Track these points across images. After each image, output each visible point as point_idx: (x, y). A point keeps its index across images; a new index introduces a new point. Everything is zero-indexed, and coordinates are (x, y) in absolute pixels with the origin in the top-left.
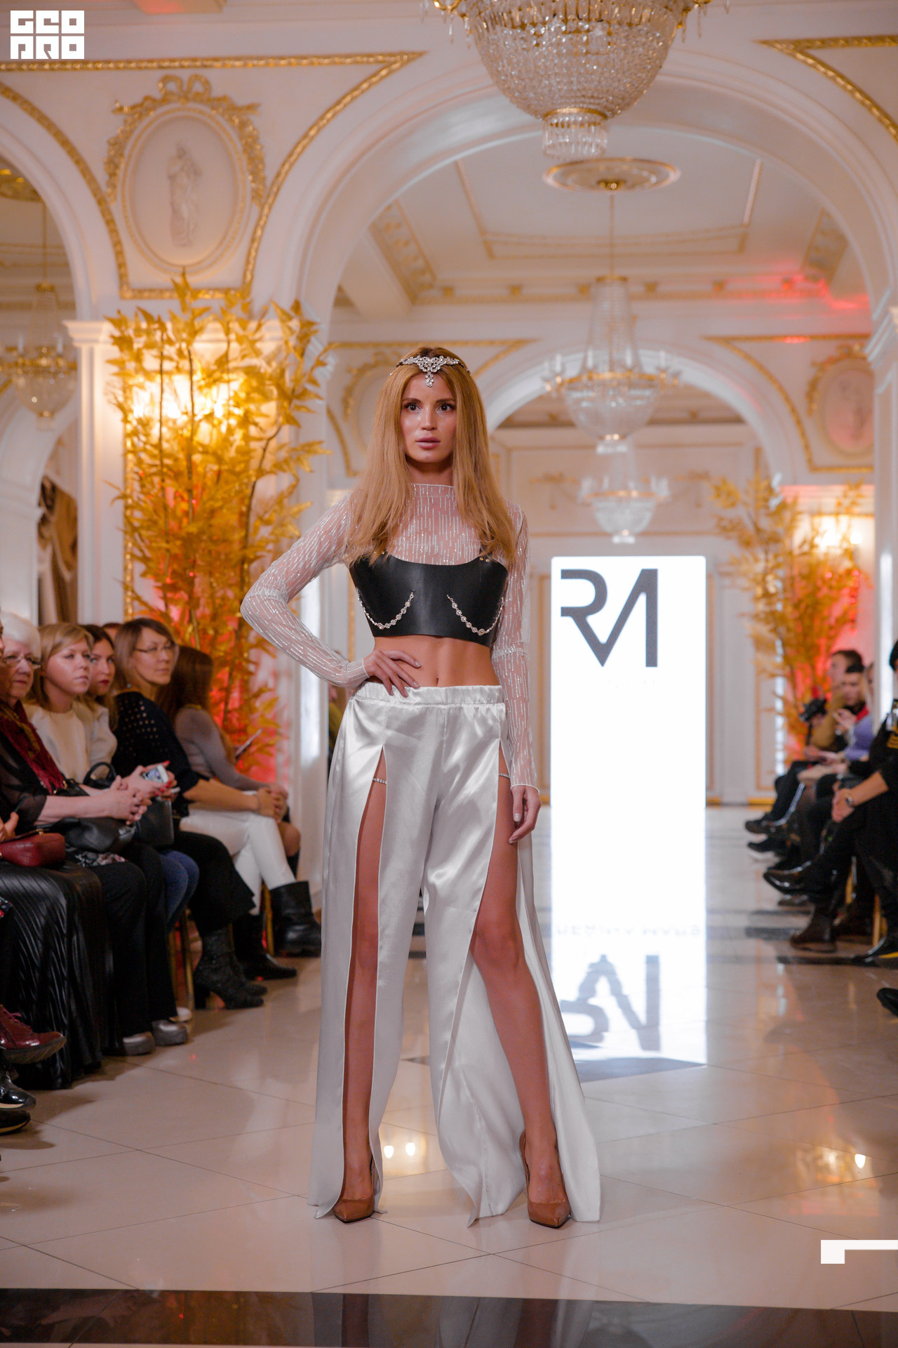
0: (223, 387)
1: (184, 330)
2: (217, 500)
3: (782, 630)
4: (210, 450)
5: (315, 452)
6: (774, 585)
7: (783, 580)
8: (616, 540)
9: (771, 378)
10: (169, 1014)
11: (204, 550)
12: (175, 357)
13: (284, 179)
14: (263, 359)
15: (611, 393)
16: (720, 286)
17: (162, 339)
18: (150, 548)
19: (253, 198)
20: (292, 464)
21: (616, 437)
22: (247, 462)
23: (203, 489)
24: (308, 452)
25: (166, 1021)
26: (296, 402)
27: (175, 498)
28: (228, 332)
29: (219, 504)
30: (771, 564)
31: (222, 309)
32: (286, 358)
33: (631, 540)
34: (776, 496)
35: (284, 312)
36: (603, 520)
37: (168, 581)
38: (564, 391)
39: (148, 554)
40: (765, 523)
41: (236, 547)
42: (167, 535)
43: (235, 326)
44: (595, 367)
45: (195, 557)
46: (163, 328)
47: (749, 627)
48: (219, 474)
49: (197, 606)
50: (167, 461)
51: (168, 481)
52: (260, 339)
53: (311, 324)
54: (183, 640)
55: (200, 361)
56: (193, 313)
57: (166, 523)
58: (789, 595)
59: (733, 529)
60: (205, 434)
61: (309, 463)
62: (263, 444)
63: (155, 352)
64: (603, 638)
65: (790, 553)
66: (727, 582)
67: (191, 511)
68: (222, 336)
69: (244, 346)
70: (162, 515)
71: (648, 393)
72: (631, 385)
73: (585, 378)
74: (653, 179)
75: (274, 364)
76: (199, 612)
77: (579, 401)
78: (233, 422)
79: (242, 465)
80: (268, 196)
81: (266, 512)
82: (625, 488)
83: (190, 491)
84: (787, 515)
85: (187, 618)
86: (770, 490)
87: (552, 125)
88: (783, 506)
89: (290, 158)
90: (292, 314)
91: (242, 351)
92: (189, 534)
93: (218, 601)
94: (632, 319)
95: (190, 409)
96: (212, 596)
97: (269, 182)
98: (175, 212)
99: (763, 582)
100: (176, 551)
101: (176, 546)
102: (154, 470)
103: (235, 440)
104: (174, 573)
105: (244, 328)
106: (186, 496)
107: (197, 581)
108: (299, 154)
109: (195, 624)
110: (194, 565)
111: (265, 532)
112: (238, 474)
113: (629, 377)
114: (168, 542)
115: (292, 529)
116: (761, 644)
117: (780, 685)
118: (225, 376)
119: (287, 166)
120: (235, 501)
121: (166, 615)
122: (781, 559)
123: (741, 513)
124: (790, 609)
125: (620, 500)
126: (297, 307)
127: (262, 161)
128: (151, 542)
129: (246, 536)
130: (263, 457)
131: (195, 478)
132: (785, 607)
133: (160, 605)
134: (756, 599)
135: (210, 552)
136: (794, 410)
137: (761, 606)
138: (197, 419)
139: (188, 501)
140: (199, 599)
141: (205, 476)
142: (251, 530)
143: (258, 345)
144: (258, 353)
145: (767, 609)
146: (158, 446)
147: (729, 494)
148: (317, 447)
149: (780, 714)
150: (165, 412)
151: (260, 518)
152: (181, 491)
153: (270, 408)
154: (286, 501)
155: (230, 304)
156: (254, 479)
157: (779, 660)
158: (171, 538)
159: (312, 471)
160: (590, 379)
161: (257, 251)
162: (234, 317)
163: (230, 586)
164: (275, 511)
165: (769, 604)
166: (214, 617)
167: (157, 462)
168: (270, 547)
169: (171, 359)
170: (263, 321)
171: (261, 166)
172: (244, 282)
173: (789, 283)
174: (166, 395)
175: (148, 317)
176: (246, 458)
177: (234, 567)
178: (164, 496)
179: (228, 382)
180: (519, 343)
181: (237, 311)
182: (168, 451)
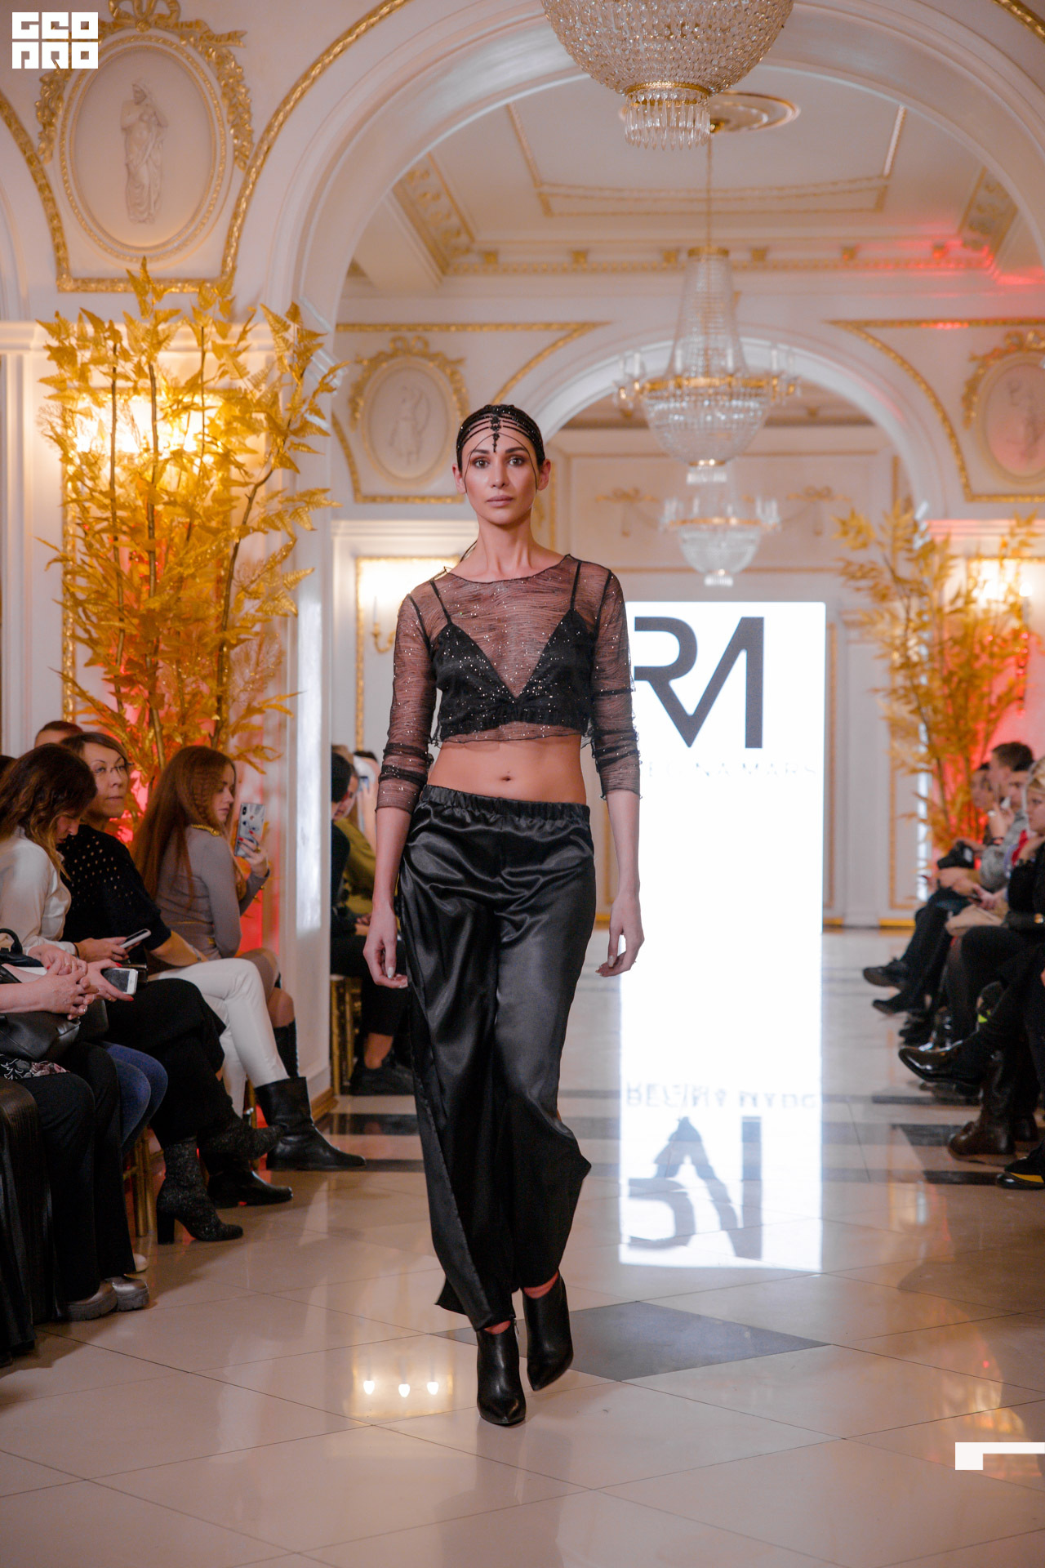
0: (196, 416)
1: (143, 340)
2: (188, 566)
3: (927, 710)
4: (179, 500)
5: (318, 505)
6: (918, 651)
7: (928, 645)
8: (709, 581)
9: (916, 374)
10: (124, 1268)
11: (169, 629)
12: (133, 376)
13: (277, 133)
14: (249, 380)
15: (706, 403)
16: (850, 253)
17: (115, 349)
18: (96, 626)
19: (236, 158)
20: (287, 519)
21: (712, 462)
22: (226, 514)
23: (169, 547)
24: (308, 503)
25: (120, 1279)
26: (292, 438)
27: (131, 559)
28: (202, 339)
29: (191, 570)
30: (912, 625)
31: (194, 309)
32: (280, 378)
33: (729, 582)
34: (922, 536)
35: (277, 319)
36: (691, 554)
37: (122, 670)
38: (645, 400)
39: (95, 634)
40: (906, 570)
41: (213, 625)
42: (122, 611)
43: (211, 330)
44: (686, 369)
45: (158, 641)
46: (116, 336)
47: (882, 704)
48: (190, 527)
49: (161, 703)
50: (120, 513)
51: (123, 538)
52: (246, 349)
53: (314, 335)
54: (141, 749)
55: (165, 380)
56: (156, 318)
57: (120, 593)
58: (937, 665)
59: (864, 577)
60: (171, 478)
61: (311, 517)
62: (249, 490)
63: (105, 368)
64: (690, 707)
65: (940, 610)
66: (854, 634)
67: (152, 578)
68: (194, 343)
69: (223, 361)
70: (115, 585)
71: (752, 404)
72: (732, 396)
73: (671, 384)
74: (765, 119)
75: (263, 387)
76: (162, 713)
77: (663, 414)
78: (209, 459)
79: (221, 517)
80: (256, 156)
81: (252, 582)
82: (722, 513)
83: (151, 553)
84: (936, 560)
85: (147, 718)
86: (916, 525)
87: (637, 102)
88: (930, 548)
89: (286, 106)
90: (289, 322)
91: (221, 366)
92: (149, 611)
93: (188, 698)
94: (736, 296)
95: (151, 446)
96: (180, 692)
97: (256, 138)
98: (131, 175)
99: (904, 647)
100: (135, 632)
101: (132, 626)
102: (105, 524)
103: (212, 485)
104: (130, 661)
105: (224, 336)
106: (146, 556)
107: (159, 673)
108: (297, 101)
109: (158, 729)
110: (156, 651)
111: (250, 606)
112: (215, 532)
113: (730, 385)
114: (121, 620)
115: (286, 604)
116: (898, 729)
117: (924, 784)
118: (197, 399)
119: (281, 117)
120: (211, 567)
121: (119, 718)
122: (926, 618)
123: (874, 555)
124: (937, 684)
125: (715, 529)
126: (295, 313)
127: (248, 112)
128: (101, 619)
129: (226, 612)
130: (249, 509)
131: (157, 534)
132: (930, 679)
133: (112, 703)
134: (894, 669)
135: (178, 633)
136: (945, 419)
137: (900, 680)
138: (161, 458)
139: (150, 564)
140: (163, 696)
141: (171, 529)
142: (232, 604)
143: (242, 358)
144: (242, 372)
145: (908, 684)
146: (110, 494)
147: (859, 532)
148: (320, 497)
149: (923, 821)
150: (117, 446)
151: (245, 589)
152: (138, 549)
153: (258, 442)
154: (278, 568)
155: (205, 304)
156: (236, 540)
157: (923, 750)
158: (126, 612)
159: (313, 529)
160: (679, 386)
161: (240, 229)
162: (211, 321)
163: (204, 678)
164: (264, 580)
165: (911, 677)
166: (183, 718)
167: (108, 514)
168: (257, 628)
169: (127, 378)
170: (248, 328)
171: (246, 117)
172: (223, 272)
173: (941, 249)
174: (118, 425)
175: (96, 321)
176: (226, 508)
177: (210, 654)
178: (117, 559)
179: (203, 409)
180: (584, 327)
181: (214, 311)
182: (122, 500)
